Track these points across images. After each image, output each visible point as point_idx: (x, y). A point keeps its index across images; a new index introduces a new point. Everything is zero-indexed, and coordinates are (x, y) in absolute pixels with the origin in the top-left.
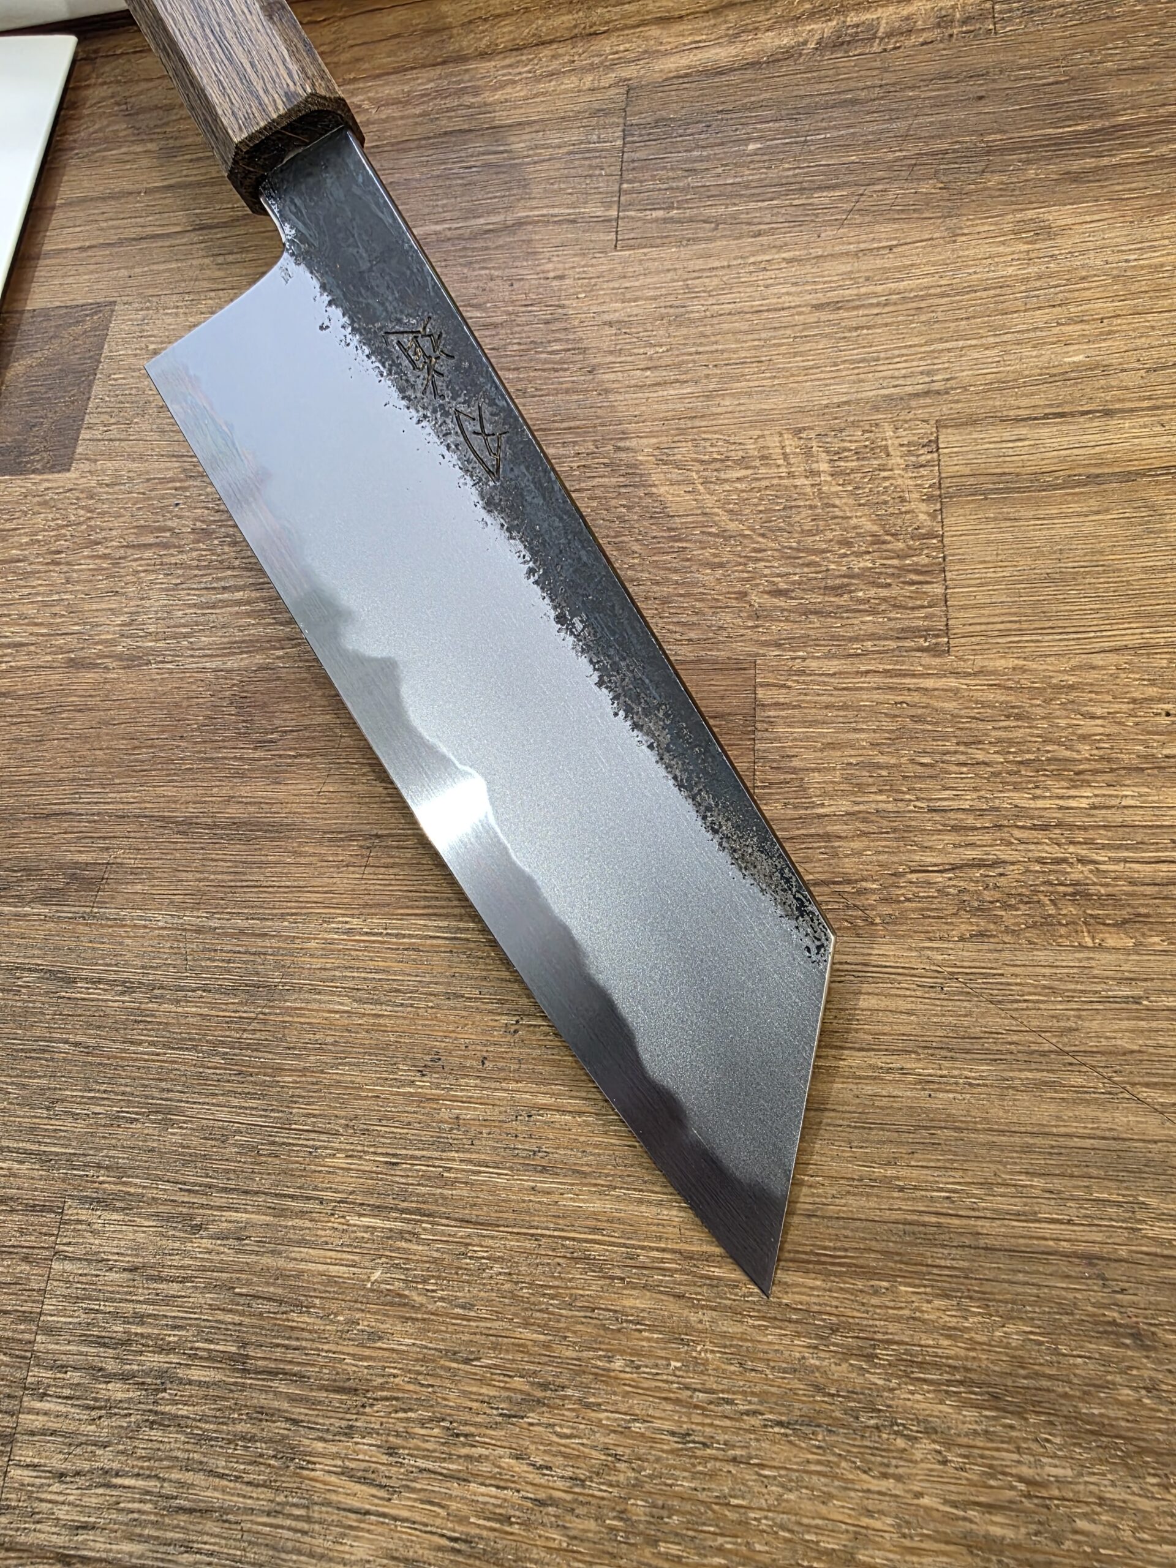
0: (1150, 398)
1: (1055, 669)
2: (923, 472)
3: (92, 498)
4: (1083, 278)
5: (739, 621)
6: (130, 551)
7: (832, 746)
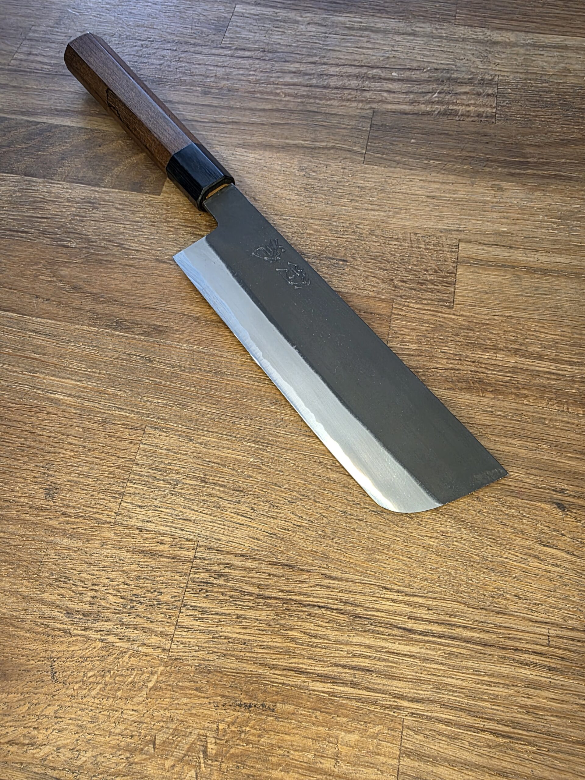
0: (524, 246)
1: (483, 318)
2: (453, 254)
4: (510, 206)
5: (390, 288)
6: (181, 227)
7: (414, 329)
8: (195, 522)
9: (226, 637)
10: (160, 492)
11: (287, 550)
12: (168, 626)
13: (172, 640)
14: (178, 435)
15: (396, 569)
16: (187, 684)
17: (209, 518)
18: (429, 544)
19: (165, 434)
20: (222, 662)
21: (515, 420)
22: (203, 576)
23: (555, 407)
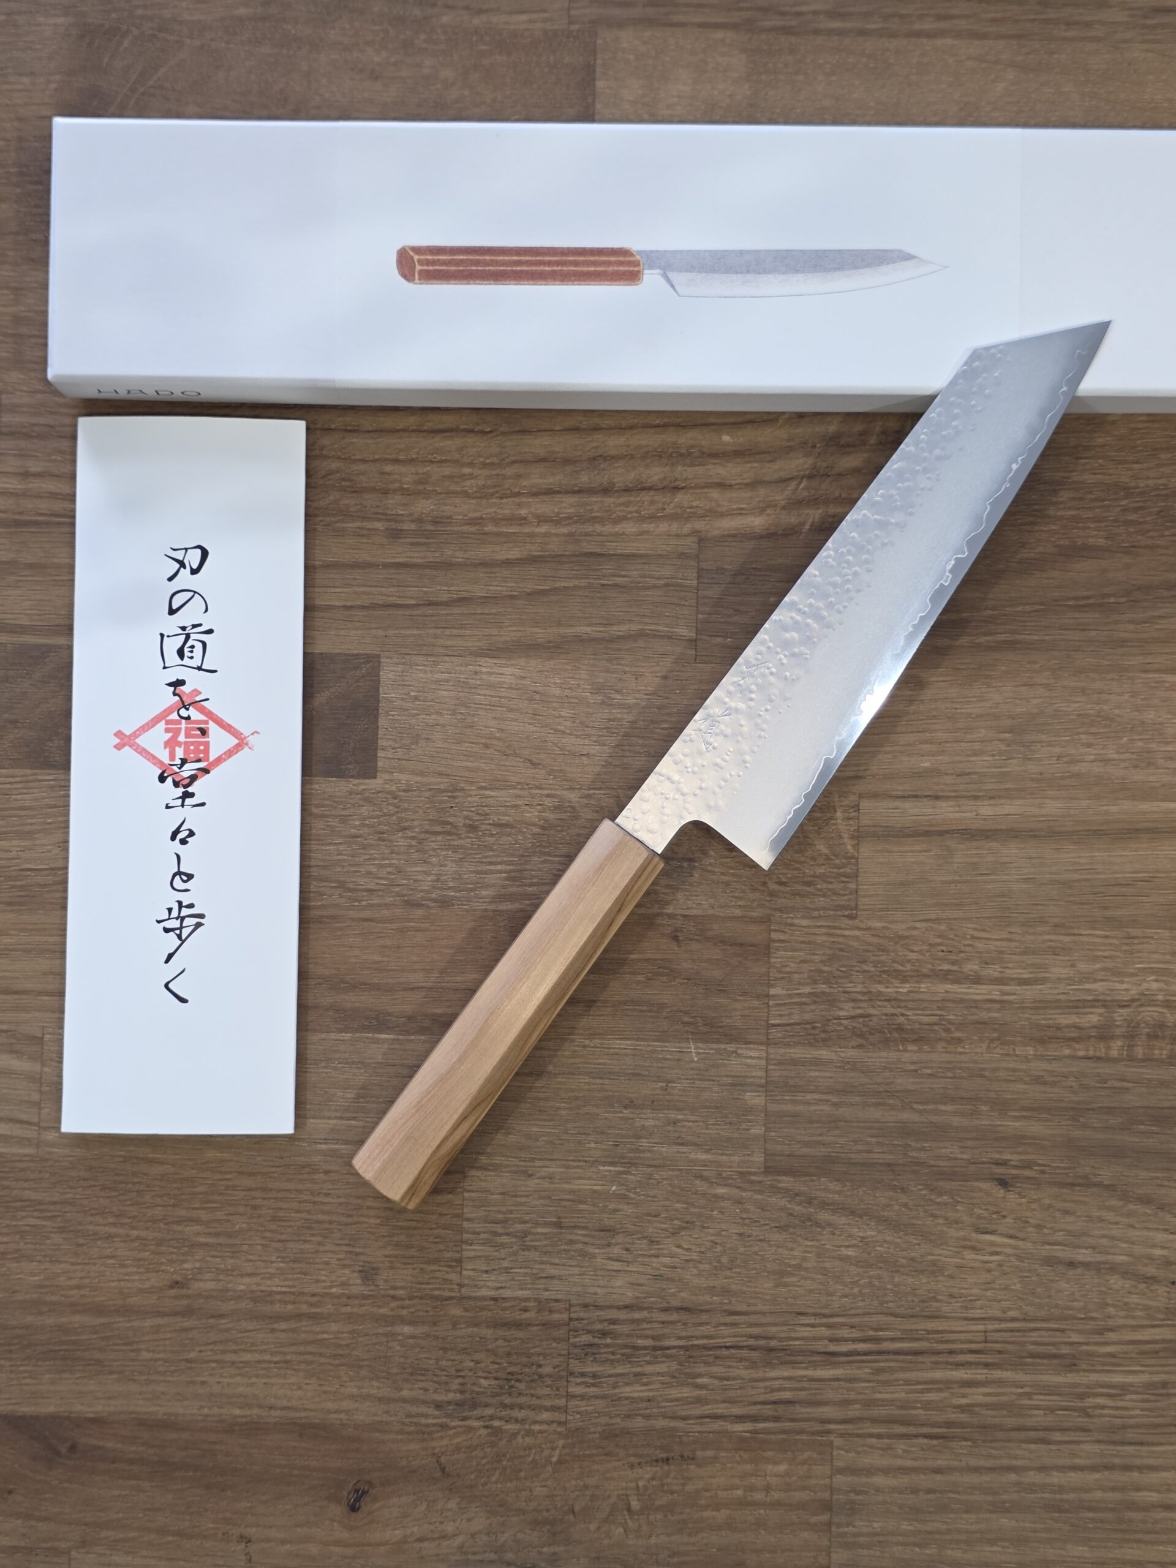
0: (955, 791)
1: (899, 928)
2: (851, 822)
3: (395, 798)
4: (934, 716)
5: (762, 897)
6: (428, 836)
7: (804, 961)
8: (560, 1278)
9: (626, 1398)
10: (506, 1250)
11: (679, 1292)
12: (559, 1399)
13: (566, 1412)
14: (510, 1172)
15: (810, 1291)
16: (594, 1451)
17: (576, 1270)
18: (847, 1255)
19: (493, 1173)
20: (629, 1424)
21: (947, 1078)
22: (585, 1338)
23: (998, 1050)
